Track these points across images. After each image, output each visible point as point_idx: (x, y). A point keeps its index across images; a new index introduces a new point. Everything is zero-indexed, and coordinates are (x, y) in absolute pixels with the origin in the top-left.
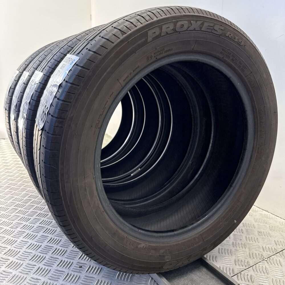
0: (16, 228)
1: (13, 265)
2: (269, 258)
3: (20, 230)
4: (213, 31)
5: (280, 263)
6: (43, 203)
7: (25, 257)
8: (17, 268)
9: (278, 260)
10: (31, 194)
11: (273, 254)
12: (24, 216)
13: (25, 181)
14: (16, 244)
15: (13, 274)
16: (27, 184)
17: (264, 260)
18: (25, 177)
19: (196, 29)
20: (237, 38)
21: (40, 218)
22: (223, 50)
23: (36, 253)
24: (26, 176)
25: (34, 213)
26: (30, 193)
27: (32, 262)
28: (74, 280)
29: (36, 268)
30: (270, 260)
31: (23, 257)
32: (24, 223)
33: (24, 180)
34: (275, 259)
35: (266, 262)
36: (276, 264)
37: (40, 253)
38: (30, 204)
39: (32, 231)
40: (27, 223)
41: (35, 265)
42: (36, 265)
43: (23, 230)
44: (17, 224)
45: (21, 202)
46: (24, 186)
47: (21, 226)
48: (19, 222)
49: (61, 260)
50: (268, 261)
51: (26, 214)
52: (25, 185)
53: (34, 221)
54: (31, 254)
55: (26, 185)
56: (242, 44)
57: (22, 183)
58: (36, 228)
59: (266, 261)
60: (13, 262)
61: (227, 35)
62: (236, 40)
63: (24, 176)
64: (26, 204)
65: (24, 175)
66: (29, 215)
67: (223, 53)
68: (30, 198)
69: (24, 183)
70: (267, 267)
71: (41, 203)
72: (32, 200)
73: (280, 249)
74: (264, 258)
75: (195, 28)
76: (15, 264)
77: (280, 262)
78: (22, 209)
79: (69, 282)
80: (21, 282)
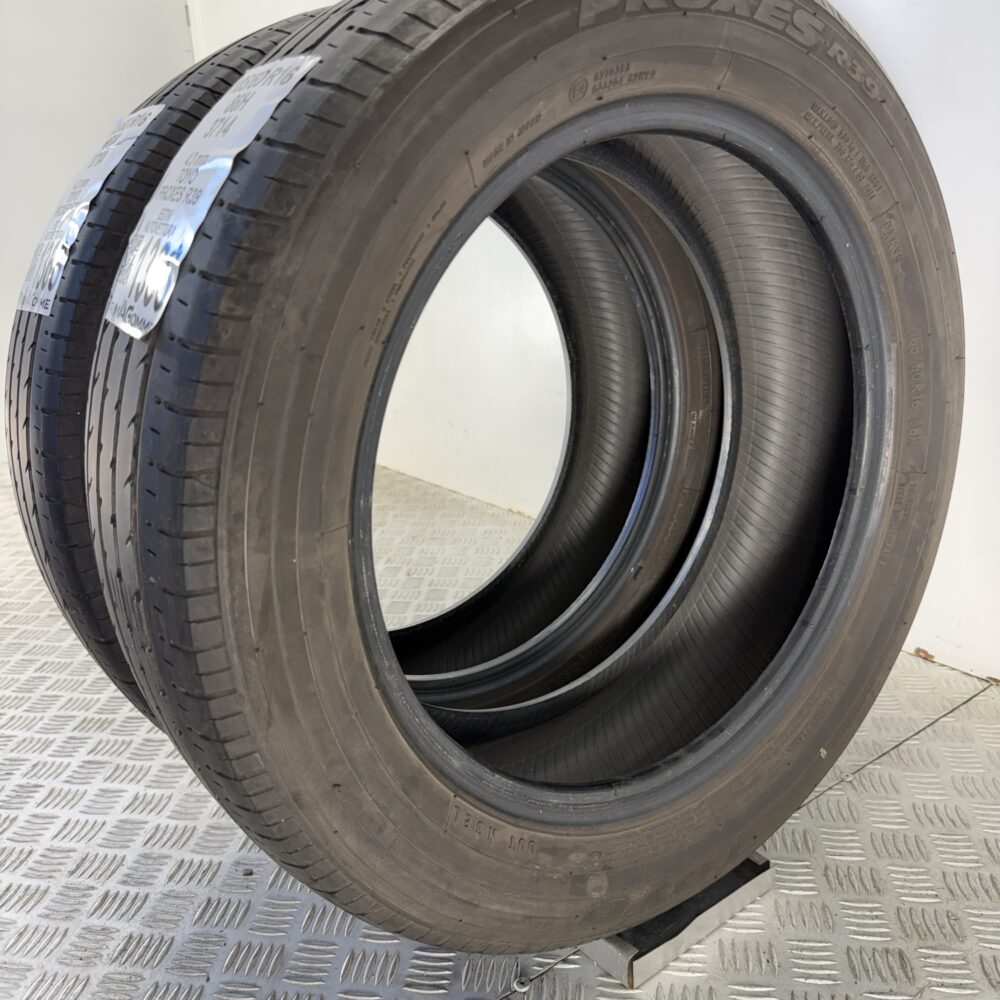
0: (7, 777)
1: (16, 898)
2: (857, 774)
3: (23, 781)
4: (790, 30)
5: (892, 784)
6: (91, 685)
7: (50, 868)
8: (32, 903)
9: (887, 776)
10: (44, 659)
11: (871, 759)
12: (28, 735)
13: (15, 617)
14: (14, 828)
15: (18, 925)
16: (25, 627)
17: (842, 781)
18: (12, 603)
19: (737, 12)
20: (859, 69)
21: (87, 735)
22: (812, 109)
23: (90, 850)
24: (16, 601)
25: (62, 721)
26: (38, 657)
27: (81, 880)
28: (234, 916)
29: (97, 896)
30: (863, 779)
31: (46, 868)
32: (34, 757)
33: (12, 616)
34: (876, 774)
35: (849, 786)
36: (881, 788)
37: (103, 849)
38: (45, 693)
39: (67, 782)
40: (44, 757)
41: (93, 888)
42: (96, 886)
43: (34, 781)
44: (7, 762)
45: (14, 691)
46: (15, 634)
47: (24, 769)
48: (14, 755)
49: (180, 858)
50: (855, 782)
51: (36, 728)
52: (18, 632)
53: (69, 745)
54: (71, 854)
55: (21, 630)
56: (875, 94)
57: (7, 626)
58: (78, 769)
59: (850, 782)
60: (14, 887)
61: (831, 53)
62: (857, 77)
63: (10, 600)
64: (30, 694)
65: (10, 597)
66: (45, 730)
67: (813, 120)
68: (43, 674)
69: (13, 626)
70: (854, 799)
71: (85, 686)
72: (49, 678)
73: (892, 741)
74: (842, 773)
75: (734, 8)
76: (20, 893)
77: (893, 780)
78: (19, 712)
79: (216, 925)
80: (51, 947)
